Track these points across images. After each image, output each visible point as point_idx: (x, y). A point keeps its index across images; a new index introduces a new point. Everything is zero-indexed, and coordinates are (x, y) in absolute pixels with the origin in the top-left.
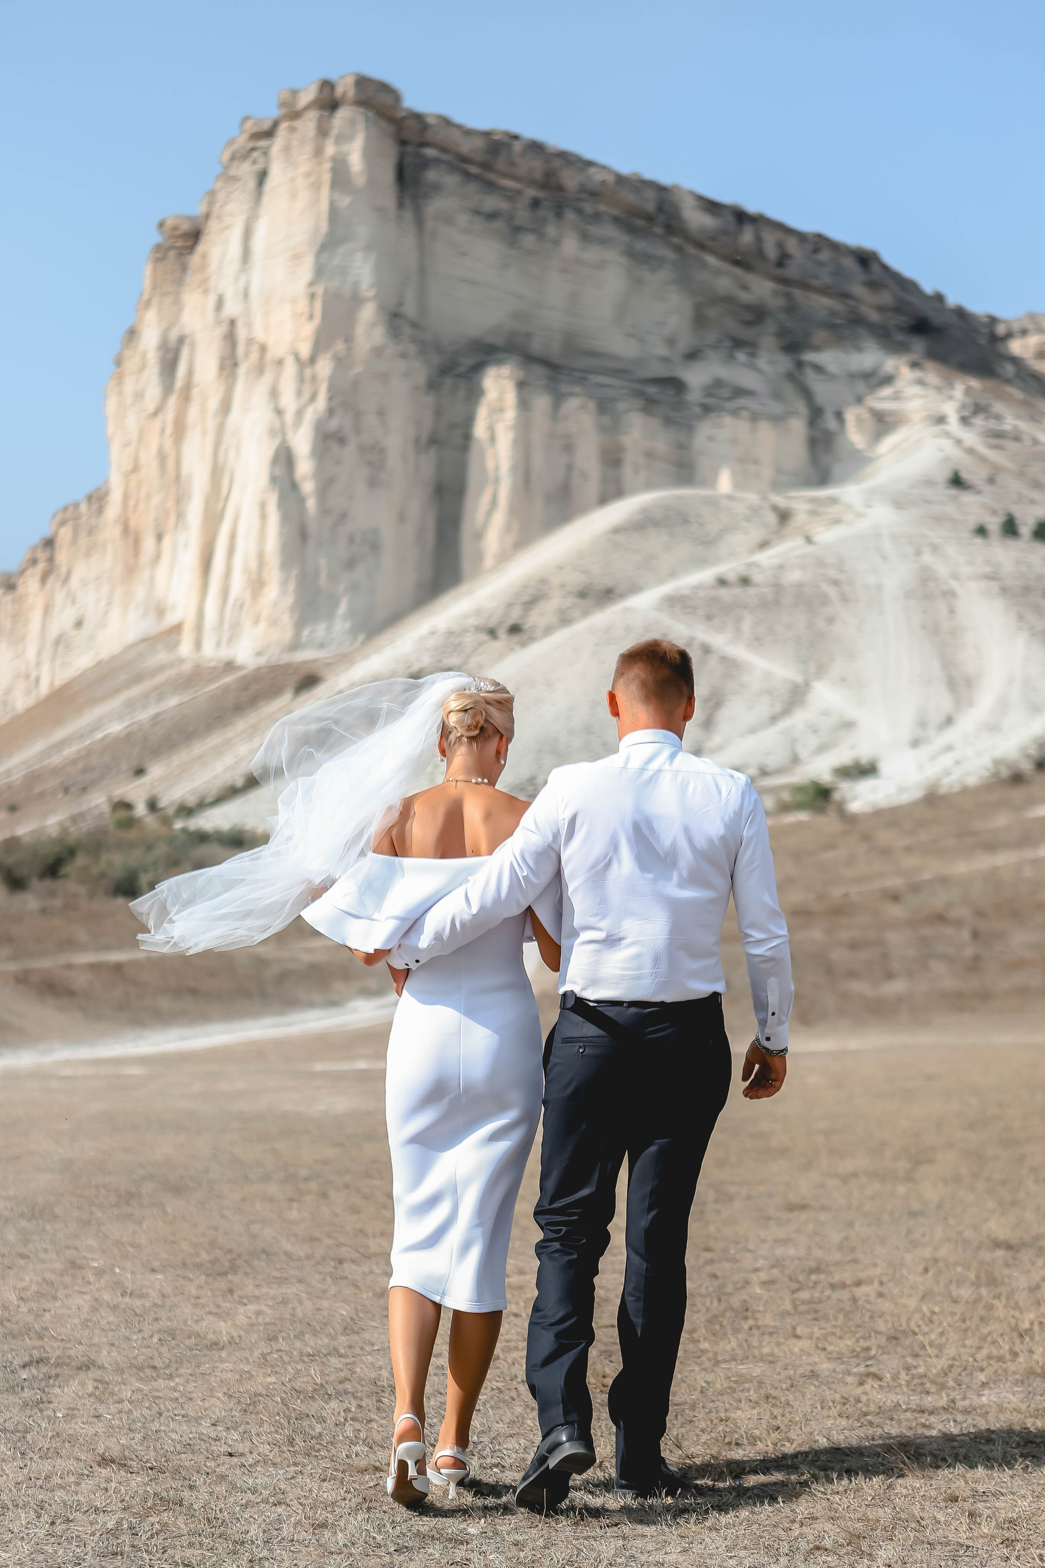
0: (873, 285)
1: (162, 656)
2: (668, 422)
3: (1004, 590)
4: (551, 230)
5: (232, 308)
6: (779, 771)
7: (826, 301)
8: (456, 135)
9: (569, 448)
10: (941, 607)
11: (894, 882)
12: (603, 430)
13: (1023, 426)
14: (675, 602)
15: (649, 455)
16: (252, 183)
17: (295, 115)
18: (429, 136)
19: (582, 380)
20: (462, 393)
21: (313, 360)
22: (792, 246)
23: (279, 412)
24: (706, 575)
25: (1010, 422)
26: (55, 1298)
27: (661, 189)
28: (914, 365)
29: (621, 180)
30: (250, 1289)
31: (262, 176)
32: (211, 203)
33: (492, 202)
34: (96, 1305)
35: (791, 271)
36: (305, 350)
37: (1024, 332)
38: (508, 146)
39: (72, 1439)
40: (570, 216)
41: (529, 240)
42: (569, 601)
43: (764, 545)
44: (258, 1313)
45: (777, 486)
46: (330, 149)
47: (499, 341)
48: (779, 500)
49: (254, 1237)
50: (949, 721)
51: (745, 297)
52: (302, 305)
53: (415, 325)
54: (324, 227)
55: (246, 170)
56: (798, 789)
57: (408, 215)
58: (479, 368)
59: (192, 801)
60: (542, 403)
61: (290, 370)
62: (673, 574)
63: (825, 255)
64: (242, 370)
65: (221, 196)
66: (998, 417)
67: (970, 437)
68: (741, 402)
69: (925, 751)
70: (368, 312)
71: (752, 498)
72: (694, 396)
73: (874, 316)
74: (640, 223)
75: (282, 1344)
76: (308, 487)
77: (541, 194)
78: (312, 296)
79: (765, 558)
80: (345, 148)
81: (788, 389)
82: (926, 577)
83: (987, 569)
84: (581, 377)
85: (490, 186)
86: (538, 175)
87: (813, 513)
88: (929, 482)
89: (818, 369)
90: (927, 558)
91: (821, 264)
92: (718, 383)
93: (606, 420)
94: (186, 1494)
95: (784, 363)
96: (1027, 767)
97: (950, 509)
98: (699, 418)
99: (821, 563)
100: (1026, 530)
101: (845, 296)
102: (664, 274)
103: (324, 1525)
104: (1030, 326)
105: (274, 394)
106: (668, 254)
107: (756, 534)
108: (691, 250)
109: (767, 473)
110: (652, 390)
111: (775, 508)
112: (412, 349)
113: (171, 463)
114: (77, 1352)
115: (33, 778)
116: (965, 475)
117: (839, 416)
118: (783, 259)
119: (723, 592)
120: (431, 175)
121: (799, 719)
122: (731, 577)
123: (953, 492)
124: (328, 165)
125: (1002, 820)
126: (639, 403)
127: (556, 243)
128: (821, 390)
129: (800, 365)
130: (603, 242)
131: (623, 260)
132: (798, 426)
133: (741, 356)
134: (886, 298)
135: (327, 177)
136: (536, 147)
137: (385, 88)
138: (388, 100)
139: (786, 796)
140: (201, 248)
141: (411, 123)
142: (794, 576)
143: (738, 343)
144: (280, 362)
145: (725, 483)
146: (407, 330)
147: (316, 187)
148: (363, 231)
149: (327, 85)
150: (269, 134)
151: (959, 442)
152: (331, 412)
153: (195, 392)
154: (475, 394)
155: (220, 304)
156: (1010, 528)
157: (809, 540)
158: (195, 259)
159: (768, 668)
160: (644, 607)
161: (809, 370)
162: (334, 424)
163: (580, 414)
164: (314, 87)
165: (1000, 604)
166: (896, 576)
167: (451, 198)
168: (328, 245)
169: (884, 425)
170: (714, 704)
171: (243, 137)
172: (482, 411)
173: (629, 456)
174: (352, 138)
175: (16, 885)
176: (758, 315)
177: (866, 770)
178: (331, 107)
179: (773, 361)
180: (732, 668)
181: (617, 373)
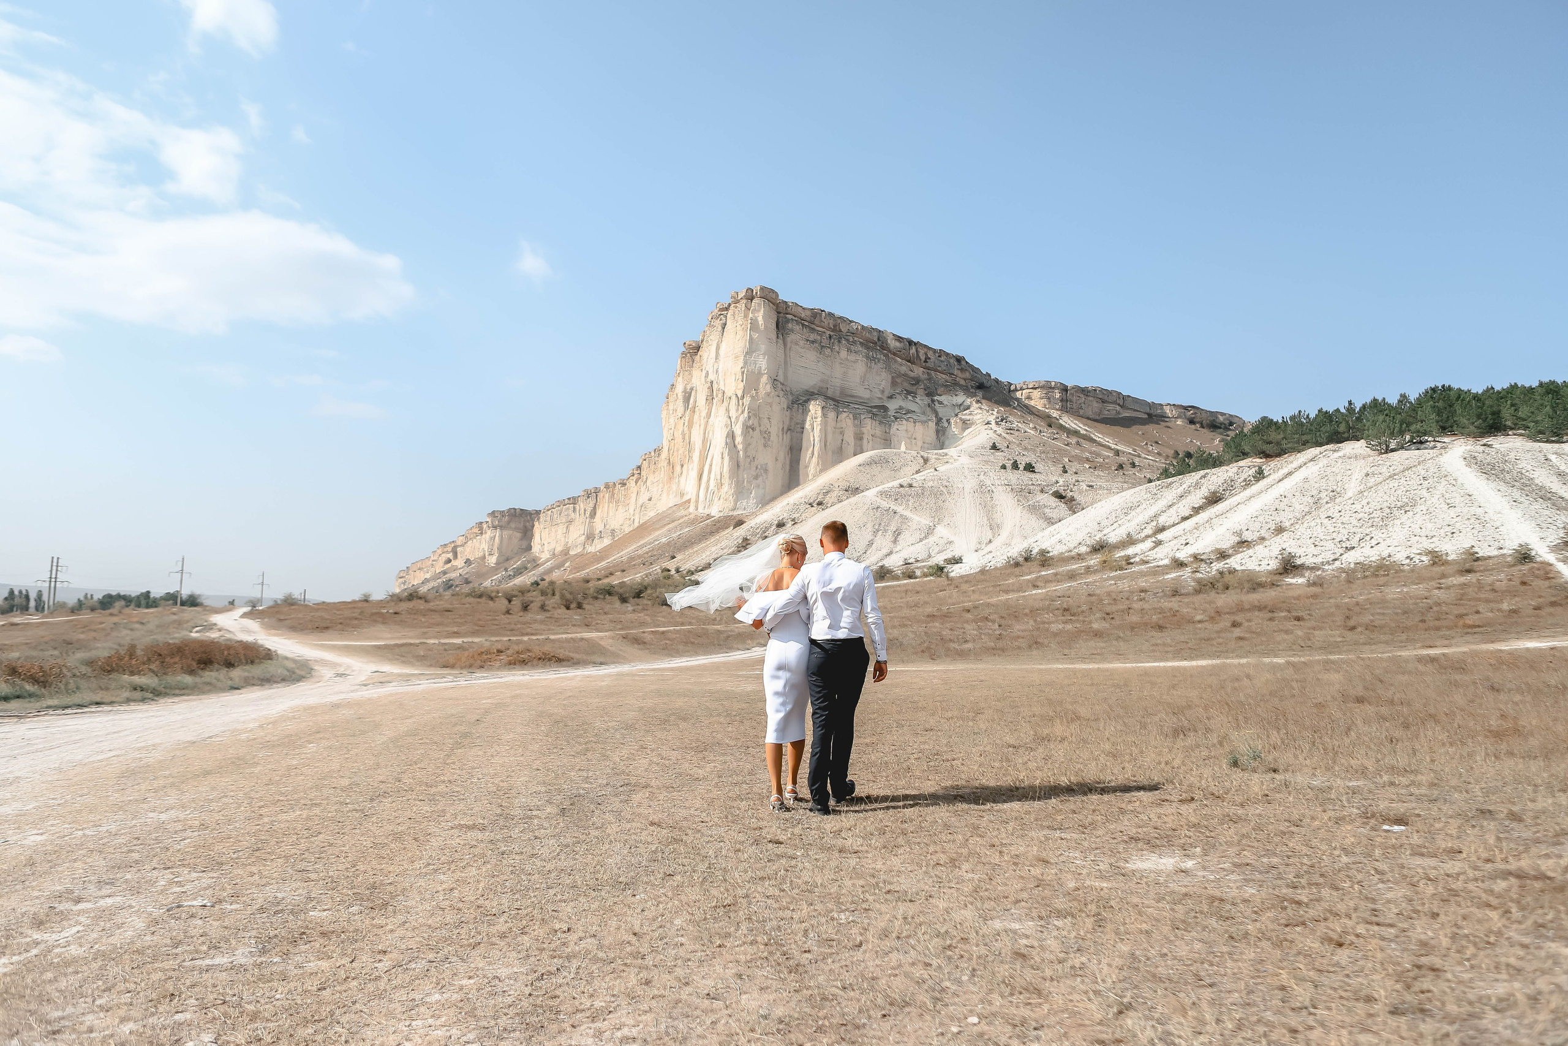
0: (962, 370)
1: (683, 512)
2: (881, 423)
3: (1012, 490)
5: (711, 377)
6: (926, 560)
7: (944, 376)
8: (799, 310)
9: (842, 433)
10: (988, 496)
11: (968, 605)
12: (855, 426)
13: (1020, 426)
14: (881, 493)
15: (873, 436)
16: (720, 328)
17: (737, 302)
18: (789, 310)
19: (847, 407)
20: (801, 411)
21: (743, 398)
22: (930, 354)
23: (729, 418)
24: (896, 483)
25: (1015, 424)
26: (635, 760)
27: (879, 332)
28: (978, 402)
29: (864, 328)
30: (712, 758)
31: (724, 326)
32: (704, 336)
33: (813, 337)
34: (651, 763)
35: (930, 364)
36: (740, 393)
37: (1022, 389)
38: (821, 315)
39: (639, 815)
40: (844, 342)
41: (827, 351)
43: (917, 472)
44: (715, 767)
45: (924, 449)
46: (751, 315)
47: (815, 391)
48: (924, 454)
49: (714, 737)
50: (990, 541)
51: (912, 374)
52: (739, 376)
53: (783, 384)
54: (748, 346)
55: (718, 323)
56: (931, 568)
57: (780, 341)
58: (807, 401)
60: (832, 415)
61: (734, 400)
62: (882, 483)
63: (943, 358)
64: (715, 401)
65: (708, 333)
66: (1011, 422)
67: (1000, 430)
68: (909, 415)
69: (981, 553)
70: (764, 379)
71: (914, 453)
72: (891, 413)
73: (962, 382)
74: (871, 345)
75: (724, 779)
76: (740, 447)
77: (832, 333)
78: (743, 373)
79: (918, 477)
80: (756, 315)
81: (928, 409)
82: (982, 485)
83: (1006, 482)
84: (847, 405)
85: (813, 330)
86: (831, 326)
87: (938, 459)
88: (983, 448)
89: (940, 403)
90: (982, 477)
91: (942, 361)
92: (901, 408)
93: (856, 421)
94: (684, 838)
95: (927, 400)
96: (1022, 560)
97: (992, 458)
98: (893, 421)
99: (940, 479)
100: (1021, 467)
101: (951, 374)
102: (880, 365)
103: (739, 850)
104: (1025, 386)
105: (728, 410)
106: (882, 357)
107: (917, 468)
108: (891, 356)
109: (920, 444)
110: (875, 410)
111: (922, 457)
112: (782, 394)
113: (687, 437)
114: (643, 781)
115: (632, 559)
116: (997, 445)
117: (948, 421)
118: (927, 359)
119: (903, 491)
120: (790, 325)
121: (931, 540)
122: (905, 484)
123: (992, 451)
124: (749, 321)
125: (1010, 581)
126: (870, 415)
127: (838, 353)
128: (941, 411)
129: (933, 401)
130: (856, 352)
131: (864, 360)
132: (932, 425)
133: (910, 398)
134: (967, 375)
135: (749, 326)
136: (831, 315)
137: (772, 291)
138: (773, 296)
139: (926, 571)
140: (700, 353)
141: (782, 305)
142: (930, 484)
143: (909, 393)
144: (730, 398)
145: (903, 448)
146: (780, 386)
147: (745, 330)
148: (763, 347)
149: (750, 290)
150: (727, 309)
151: (995, 432)
152: (749, 418)
153: (697, 409)
154: (806, 412)
155: (707, 373)
156: (1015, 466)
157: (936, 470)
158: (697, 358)
159: (919, 520)
160: (870, 495)
161: (936, 403)
162: (751, 422)
163: (846, 420)
164: (745, 291)
165: (1011, 495)
166: (970, 484)
167: (797, 335)
168: (749, 353)
169: (966, 424)
170: (897, 534)
171: (716, 311)
172: (809, 418)
173: (865, 437)
174: (759, 311)
175: (624, 600)
176: (917, 381)
177: (957, 561)
178: (751, 298)
179: (922, 400)
180: (905, 518)
181: (861, 404)
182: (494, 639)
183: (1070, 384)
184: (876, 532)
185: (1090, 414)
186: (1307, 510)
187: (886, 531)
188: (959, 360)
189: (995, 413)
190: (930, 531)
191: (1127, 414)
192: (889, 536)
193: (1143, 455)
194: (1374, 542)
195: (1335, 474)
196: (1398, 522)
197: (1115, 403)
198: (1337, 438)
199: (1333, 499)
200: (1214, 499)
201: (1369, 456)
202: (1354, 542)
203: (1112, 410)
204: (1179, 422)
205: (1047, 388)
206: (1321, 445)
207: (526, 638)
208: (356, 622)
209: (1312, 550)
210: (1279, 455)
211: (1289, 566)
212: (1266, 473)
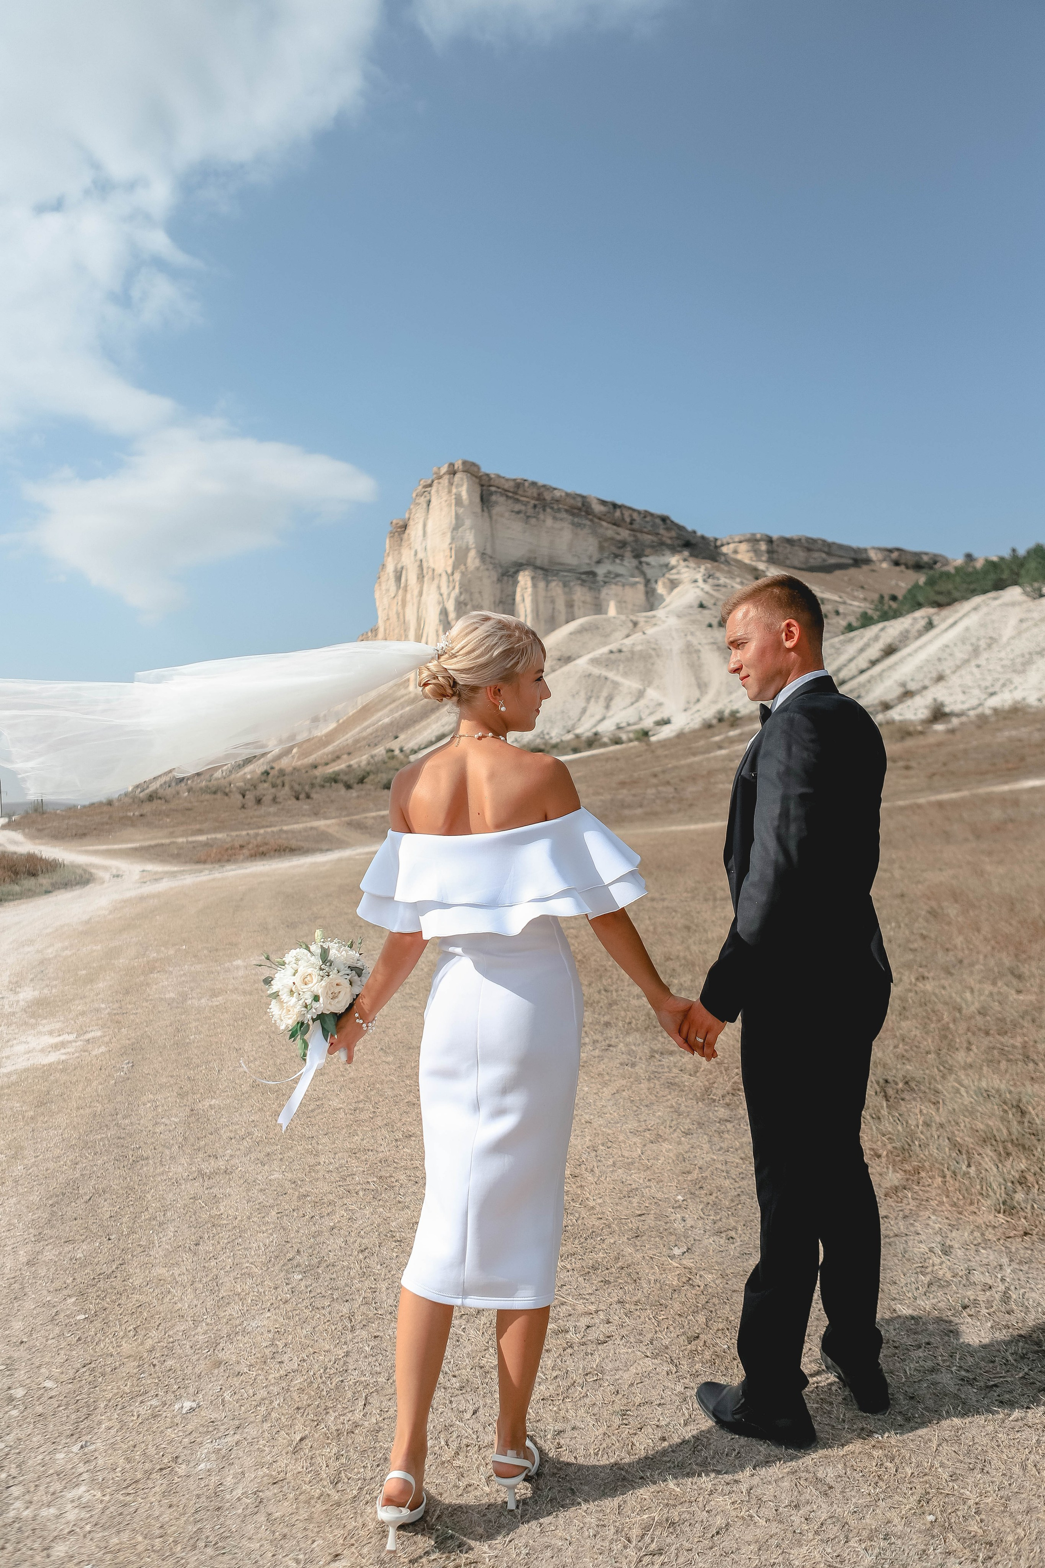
0: (668, 529)
1: (403, 691)
2: (590, 589)
3: (719, 648)
4: (541, 516)
5: (421, 555)
6: (634, 724)
7: (650, 537)
8: (503, 481)
9: (553, 602)
10: (695, 656)
11: (657, 769)
12: (565, 593)
13: (728, 581)
14: (595, 661)
15: (584, 602)
16: (425, 505)
17: (440, 477)
18: (492, 483)
19: (556, 575)
20: (511, 582)
21: (453, 574)
22: (635, 515)
23: (441, 595)
24: (605, 650)
25: (723, 580)
27: (583, 497)
28: (685, 560)
29: (567, 495)
31: (429, 502)
32: (410, 514)
33: (518, 507)
35: (636, 526)
36: (449, 572)
37: (728, 544)
38: (523, 484)
40: (548, 510)
41: (533, 521)
42: (554, 662)
43: (628, 636)
45: (633, 612)
46: (454, 490)
47: (524, 562)
48: (634, 619)
50: (698, 700)
51: (618, 538)
52: (448, 553)
53: (491, 557)
54: (454, 521)
55: (422, 500)
56: (636, 732)
57: (486, 514)
58: (517, 572)
59: (416, 748)
60: (542, 585)
61: (444, 578)
62: (593, 650)
63: (648, 519)
64: (426, 579)
65: (414, 510)
66: (718, 579)
67: (707, 587)
68: (618, 579)
69: (689, 712)
70: (472, 554)
71: (623, 617)
72: (600, 578)
73: (669, 542)
74: (576, 511)
77: (536, 502)
78: (451, 549)
79: (628, 641)
80: (460, 489)
81: (636, 572)
82: (689, 645)
83: (712, 640)
84: (556, 573)
85: (517, 501)
86: (535, 495)
87: (646, 622)
88: (691, 607)
89: (648, 564)
90: (689, 638)
91: (647, 522)
92: (609, 572)
93: (567, 590)
95: (635, 562)
96: (714, 722)
97: (699, 617)
98: (603, 586)
99: (649, 642)
101: (658, 534)
102: (586, 531)
104: (730, 541)
105: (439, 587)
106: (588, 523)
107: (625, 632)
108: (596, 520)
109: (629, 607)
110: (584, 577)
111: (632, 621)
112: (491, 567)
113: (401, 617)
115: (357, 741)
116: (704, 603)
117: (655, 583)
118: (631, 521)
119: (612, 656)
120: (494, 498)
121: (642, 703)
122: (614, 650)
123: (700, 609)
124: (454, 497)
125: (702, 743)
126: (579, 582)
127: (544, 521)
128: (648, 572)
129: (641, 563)
130: (561, 520)
131: (570, 526)
132: (641, 588)
133: (618, 561)
134: (673, 534)
135: (453, 501)
136: (534, 484)
137: (474, 464)
138: (476, 469)
139: (632, 735)
140: (407, 531)
141: (484, 478)
142: (638, 648)
143: (616, 556)
144: (440, 575)
145: (612, 611)
146: (488, 559)
147: (450, 505)
148: (468, 523)
149: (452, 465)
150: (430, 485)
151: (702, 589)
152: (461, 593)
153: (409, 588)
154: (516, 583)
155: (415, 553)
157: (644, 633)
158: (405, 536)
159: (631, 684)
160: (582, 663)
161: (644, 565)
162: (462, 598)
163: (556, 588)
164: (446, 466)
165: (717, 654)
166: (677, 645)
167: (502, 507)
168: (456, 528)
169: (673, 585)
170: (610, 699)
171: (420, 487)
172: (518, 590)
173: (576, 604)
174: (462, 485)
175: (348, 787)
176: (623, 544)
177: (666, 722)
178: (454, 473)
179: (629, 562)
180: (616, 684)
181: (569, 571)
182: (234, 834)
183: (775, 535)
184: (588, 699)
185: (796, 563)
186: (966, 657)
187: (598, 697)
188: (664, 519)
189: (702, 569)
190: (641, 694)
191: (832, 561)
192: (602, 702)
193: (849, 601)
194: (1012, 687)
195: (993, 622)
196: (1034, 667)
197: (821, 550)
198: (1000, 586)
199: (989, 646)
200: (890, 651)
201: (1024, 602)
202: (997, 688)
203: (818, 558)
204: (885, 565)
205: (753, 540)
206: (985, 592)
207: (262, 831)
208: (107, 827)
209: (961, 697)
210: (949, 604)
211: (938, 714)
212: (935, 623)
